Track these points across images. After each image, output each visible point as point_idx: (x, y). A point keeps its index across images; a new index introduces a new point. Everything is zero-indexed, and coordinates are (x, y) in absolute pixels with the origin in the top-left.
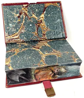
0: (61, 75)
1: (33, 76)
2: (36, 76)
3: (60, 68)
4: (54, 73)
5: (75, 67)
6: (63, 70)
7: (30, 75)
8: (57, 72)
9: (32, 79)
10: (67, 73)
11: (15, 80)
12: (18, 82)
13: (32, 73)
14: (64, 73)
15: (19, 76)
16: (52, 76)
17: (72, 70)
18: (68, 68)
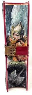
1: (20, 63)
2: (22, 59)
3: (14, 33)
4: (21, 39)
5: (16, 13)
6: (17, 29)
7: (19, 66)
8: (19, 36)
9: (24, 64)
10: (23, 24)
12: (24, 78)
13: (16, 63)
14: (22, 27)
15: (18, 76)
16: (23, 43)
17: (19, 17)
18: (16, 22)
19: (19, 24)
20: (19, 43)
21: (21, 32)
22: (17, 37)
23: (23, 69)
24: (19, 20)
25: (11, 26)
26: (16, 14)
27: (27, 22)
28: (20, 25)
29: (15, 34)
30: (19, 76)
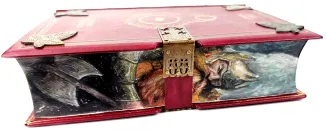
0: (233, 88)
1: (131, 88)
2: (144, 90)
8: (217, 77)
9: (129, 98)
10: (251, 84)
11: (62, 100)
12: (74, 107)
13: (127, 75)
14: (243, 82)
15: (77, 84)
16: (199, 90)
17: (269, 73)
18: (257, 64)
19: (251, 74)
20: (196, 79)
21: (228, 82)
22: (216, 72)
23: (108, 100)
24: (261, 74)
25: (248, 54)
26: (278, 66)
27: (256, 95)
28: (248, 76)
29: (226, 65)
30: (77, 87)
